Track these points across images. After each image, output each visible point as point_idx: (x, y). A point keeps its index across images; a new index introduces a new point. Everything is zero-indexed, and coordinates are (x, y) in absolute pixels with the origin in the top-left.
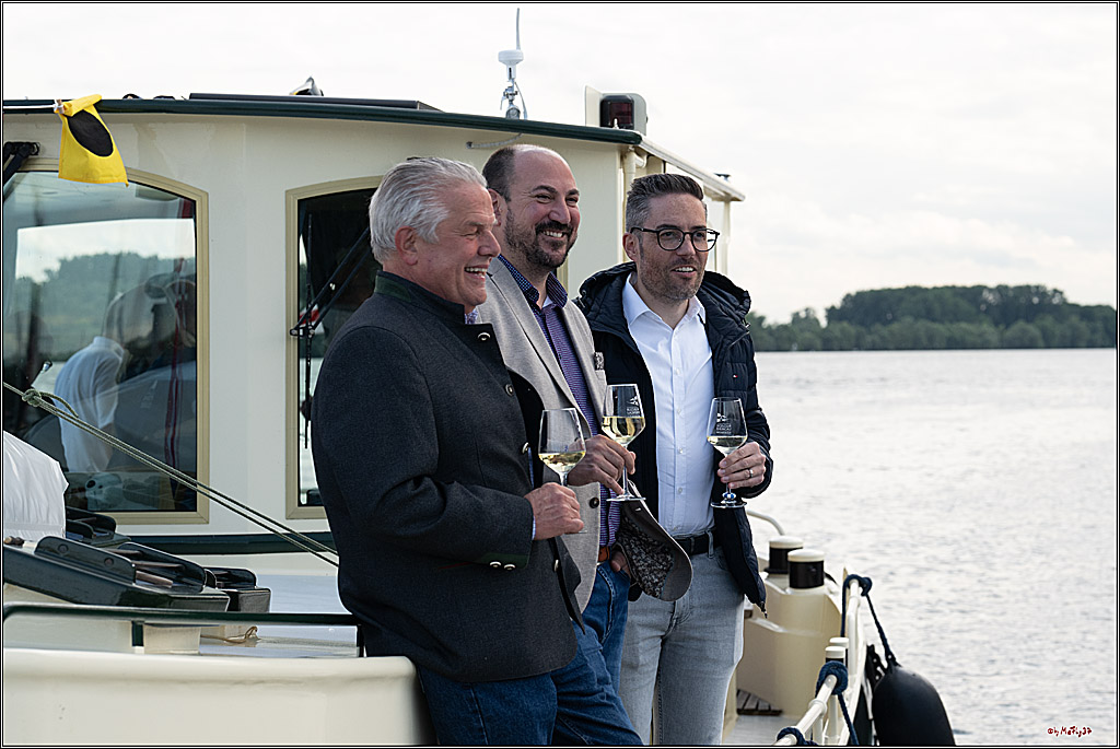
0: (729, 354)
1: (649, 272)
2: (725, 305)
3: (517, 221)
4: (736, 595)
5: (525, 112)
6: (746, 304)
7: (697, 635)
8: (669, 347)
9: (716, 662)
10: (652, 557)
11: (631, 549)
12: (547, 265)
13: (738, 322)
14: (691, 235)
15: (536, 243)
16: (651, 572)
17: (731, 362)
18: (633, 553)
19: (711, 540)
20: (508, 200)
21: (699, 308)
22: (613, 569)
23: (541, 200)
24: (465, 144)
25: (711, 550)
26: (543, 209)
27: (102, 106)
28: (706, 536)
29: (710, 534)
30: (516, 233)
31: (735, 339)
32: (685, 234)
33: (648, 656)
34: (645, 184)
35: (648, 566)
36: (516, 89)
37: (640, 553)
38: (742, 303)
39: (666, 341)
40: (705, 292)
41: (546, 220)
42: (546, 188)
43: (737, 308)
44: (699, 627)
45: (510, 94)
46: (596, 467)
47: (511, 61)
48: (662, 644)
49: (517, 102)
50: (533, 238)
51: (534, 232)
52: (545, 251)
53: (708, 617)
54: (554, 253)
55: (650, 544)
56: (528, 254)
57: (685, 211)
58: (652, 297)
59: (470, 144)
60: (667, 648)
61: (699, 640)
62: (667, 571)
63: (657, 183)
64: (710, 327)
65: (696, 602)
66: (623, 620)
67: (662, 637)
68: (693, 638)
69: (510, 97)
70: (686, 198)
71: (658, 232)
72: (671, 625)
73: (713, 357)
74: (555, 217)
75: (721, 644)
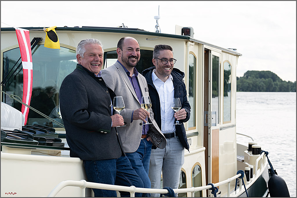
0: (178, 88)
1: (159, 68)
2: (178, 76)
3: (124, 56)
4: (182, 148)
5: (160, 31)
6: (183, 76)
7: (172, 157)
8: (163, 86)
9: (176, 164)
10: (158, 138)
11: (152, 136)
12: (131, 66)
13: (181, 80)
14: (170, 60)
15: (128, 61)
16: (157, 142)
17: (179, 90)
18: (153, 137)
19: (175, 134)
20: (122, 50)
21: (171, 77)
22: (147, 140)
23: (129, 50)
24: (146, 39)
25: (175, 137)
26: (130, 53)
27: (56, 29)
28: (174, 133)
29: (175, 133)
30: (124, 59)
31: (180, 85)
32: (168, 60)
33: (159, 163)
34: (159, 47)
35: (156, 140)
36: (158, 25)
37: (154, 137)
38: (182, 76)
39: (163, 85)
40: (173, 73)
41: (131, 55)
42: (130, 48)
43: (181, 77)
44: (172, 156)
45: (157, 27)
46: (140, 116)
47: (157, 19)
48: (164, 160)
49: (159, 29)
50: (127, 60)
51: (128, 58)
52: (131, 63)
53: (174, 153)
54: (133, 63)
55: (157, 135)
56: (127, 64)
57: (168, 54)
58: (159, 75)
59: (147, 39)
60: (165, 161)
61: (172, 159)
62: (161, 141)
63: (162, 47)
64: (174, 81)
65: (171, 149)
66: (150, 153)
67: (163, 158)
68: (171, 158)
69: (157, 28)
70: (169, 51)
71: (162, 60)
72: (165, 155)
73: (174, 89)
74: (133, 54)
75: (178, 160)
